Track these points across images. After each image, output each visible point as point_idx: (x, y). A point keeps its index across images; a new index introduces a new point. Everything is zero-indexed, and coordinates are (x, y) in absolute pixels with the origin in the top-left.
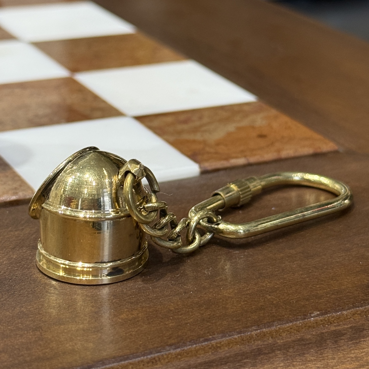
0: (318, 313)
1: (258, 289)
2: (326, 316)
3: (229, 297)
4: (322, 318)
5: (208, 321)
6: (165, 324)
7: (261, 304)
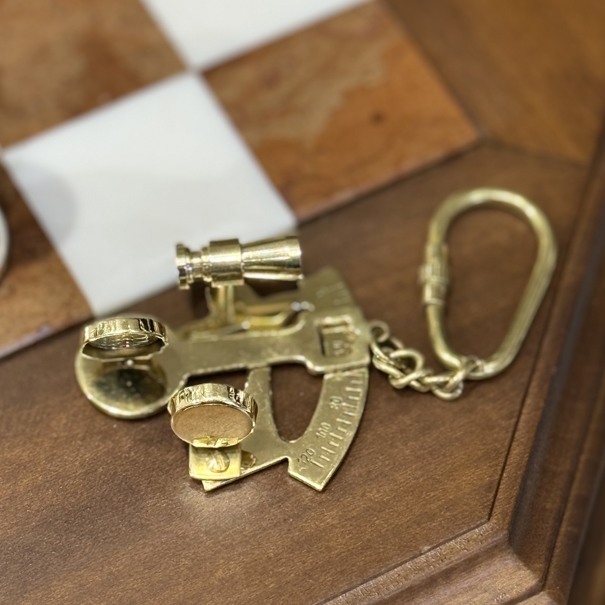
0: (429, 547)
1: (365, 506)
2: (438, 548)
3: (332, 525)
4: (433, 552)
5: (311, 577)
6: (266, 586)
7: (367, 537)
